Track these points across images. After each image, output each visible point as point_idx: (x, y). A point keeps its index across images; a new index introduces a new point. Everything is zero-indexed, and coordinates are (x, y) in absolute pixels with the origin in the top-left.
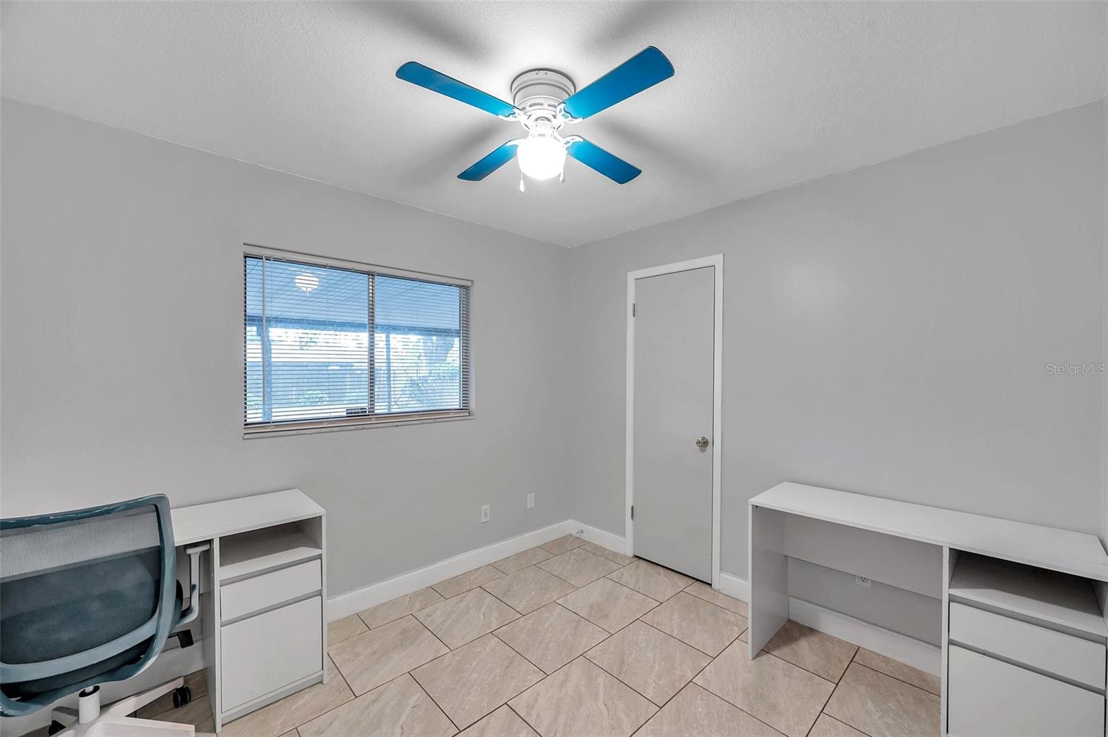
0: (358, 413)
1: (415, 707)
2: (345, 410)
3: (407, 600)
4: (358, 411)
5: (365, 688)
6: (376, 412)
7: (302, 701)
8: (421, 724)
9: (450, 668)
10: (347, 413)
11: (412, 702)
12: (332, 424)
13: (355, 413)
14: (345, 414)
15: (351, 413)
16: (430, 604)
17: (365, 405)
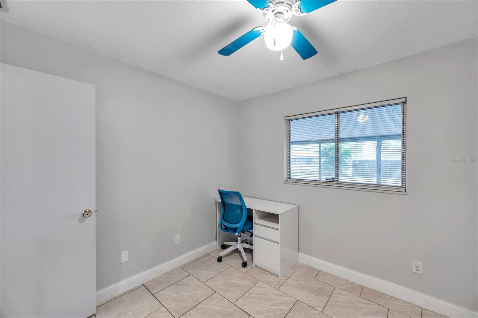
0: (331, 180)
1: (281, 309)
2: (325, 178)
3: (345, 282)
4: (331, 179)
5: (283, 290)
6: (340, 181)
7: (270, 277)
8: (272, 315)
9: (309, 315)
10: (326, 180)
11: (283, 307)
12: (315, 183)
13: (330, 180)
14: (325, 180)
15: (328, 180)
16: (349, 291)
17: (334, 177)
